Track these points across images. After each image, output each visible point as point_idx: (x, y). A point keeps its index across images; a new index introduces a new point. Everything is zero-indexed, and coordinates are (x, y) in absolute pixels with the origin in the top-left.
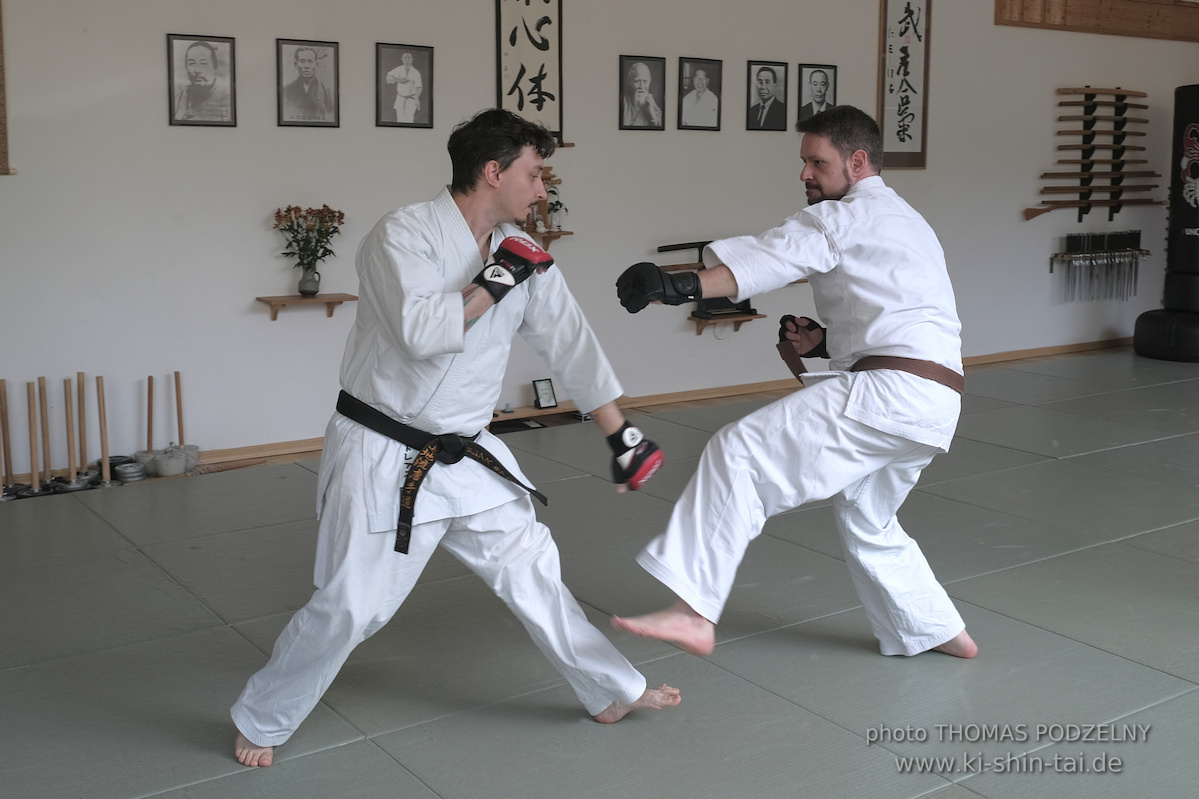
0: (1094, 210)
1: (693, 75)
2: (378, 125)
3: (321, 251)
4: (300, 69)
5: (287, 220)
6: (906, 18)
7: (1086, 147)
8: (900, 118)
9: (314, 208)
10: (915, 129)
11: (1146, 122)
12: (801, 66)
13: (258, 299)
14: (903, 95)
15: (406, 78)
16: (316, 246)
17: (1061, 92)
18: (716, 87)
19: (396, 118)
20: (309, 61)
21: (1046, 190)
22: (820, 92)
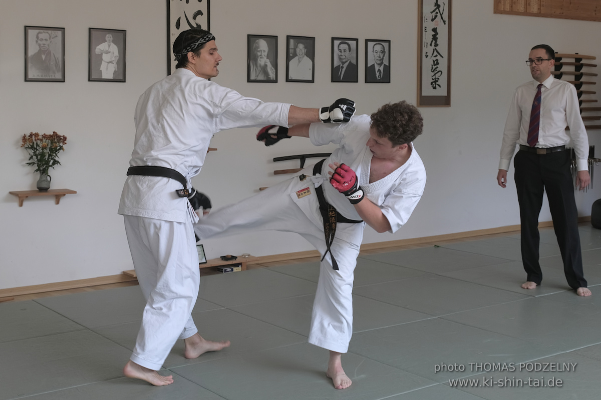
1: (296, 47)
2: (89, 80)
3: (52, 161)
4: (39, 45)
5: (30, 142)
6: (435, 10)
8: (433, 74)
9: (47, 134)
10: (443, 81)
11: (596, 75)
12: (367, 41)
13: (11, 193)
14: (435, 59)
15: (108, 50)
16: (48, 158)
18: (311, 54)
19: (102, 76)
20: (46, 40)
22: (380, 57)
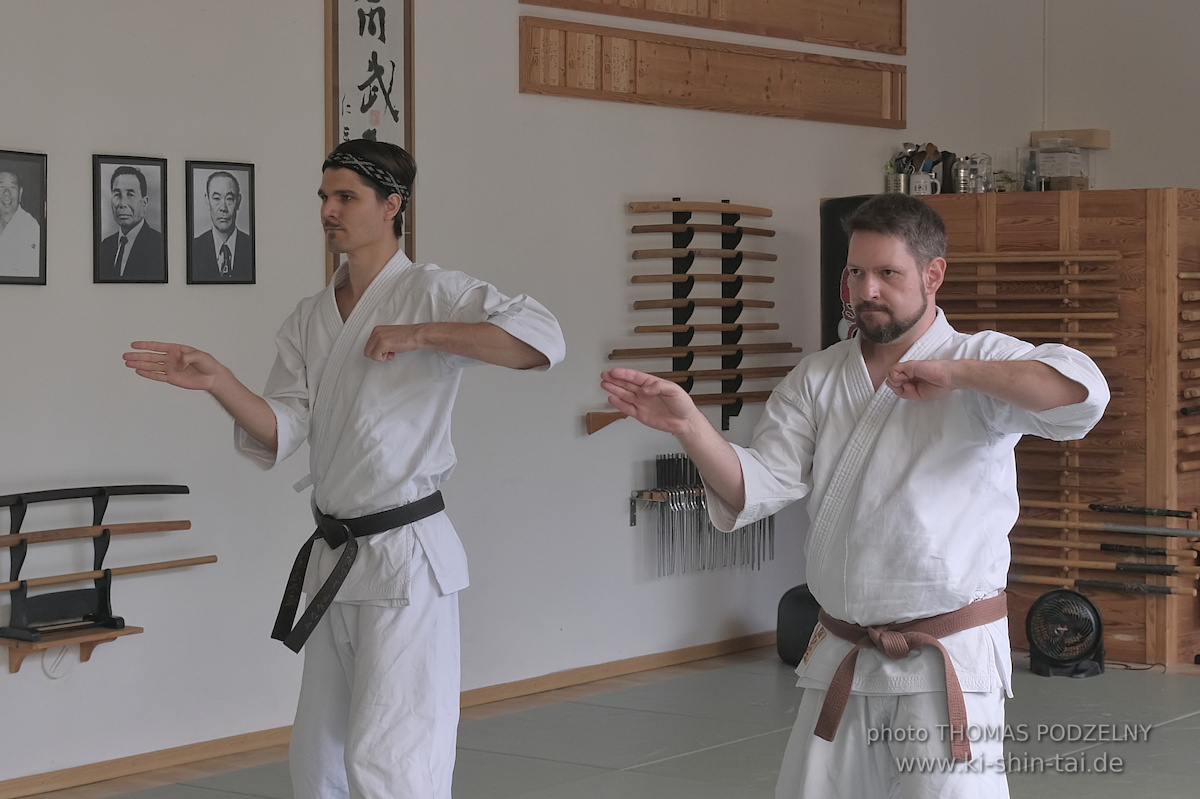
6: (371, 79)
7: (681, 303)
11: (773, 258)
12: (190, 165)
17: (634, 208)
18: (36, 201)
22: (226, 211)
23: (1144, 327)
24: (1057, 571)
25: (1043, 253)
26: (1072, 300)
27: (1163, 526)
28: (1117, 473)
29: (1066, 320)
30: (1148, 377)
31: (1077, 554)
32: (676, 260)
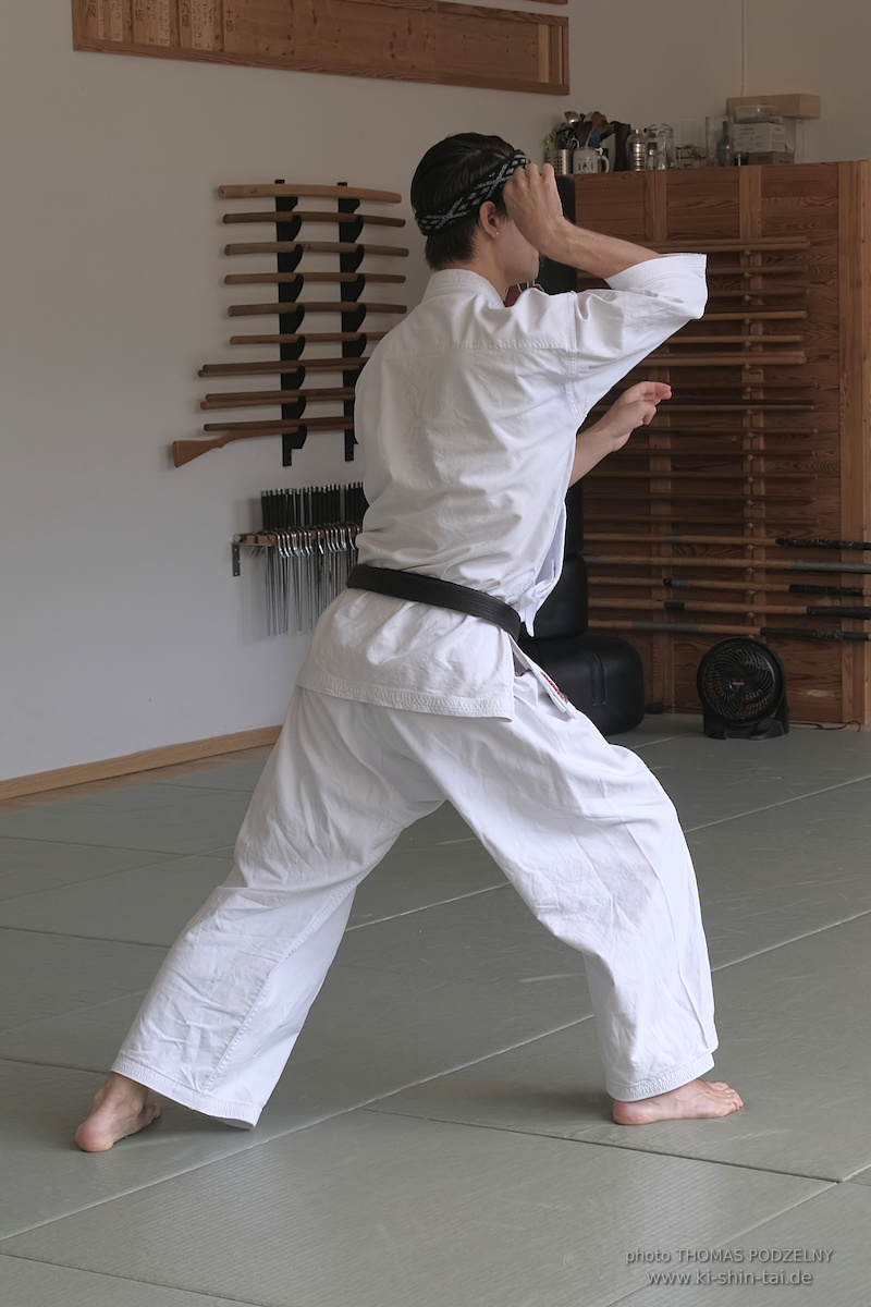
0: (312, 439)
7: (288, 307)
11: (403, 253)
17: (227, 193)
21: (212, 402)
23: (837, 327)
24: (740, 618)
25: (722, 241)
26: (754, 297)
27: (860, 562)
28: (808, 502)
29: (748, 321)
30: (841, 388)
31: (763, 598)
32: (281, 256)
